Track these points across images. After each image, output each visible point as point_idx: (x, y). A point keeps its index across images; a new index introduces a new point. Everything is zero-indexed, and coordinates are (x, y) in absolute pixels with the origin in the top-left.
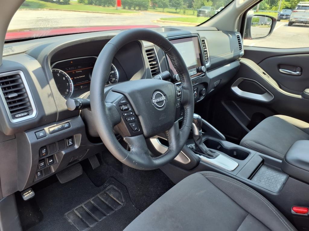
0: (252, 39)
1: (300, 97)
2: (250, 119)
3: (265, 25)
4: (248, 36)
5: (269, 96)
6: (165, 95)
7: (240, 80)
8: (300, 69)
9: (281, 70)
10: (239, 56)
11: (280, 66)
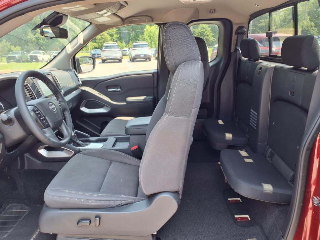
0: (83, 73)
1: (125, 103)
2: (100, 128)
3: (88, 63)
4: (80, 71)
5: (107, 108)
6: (54, 105)
7: (84, 102)
8: (119, 87)
9: (109, 90)
10: (79, 85)
11: (108, 87)
